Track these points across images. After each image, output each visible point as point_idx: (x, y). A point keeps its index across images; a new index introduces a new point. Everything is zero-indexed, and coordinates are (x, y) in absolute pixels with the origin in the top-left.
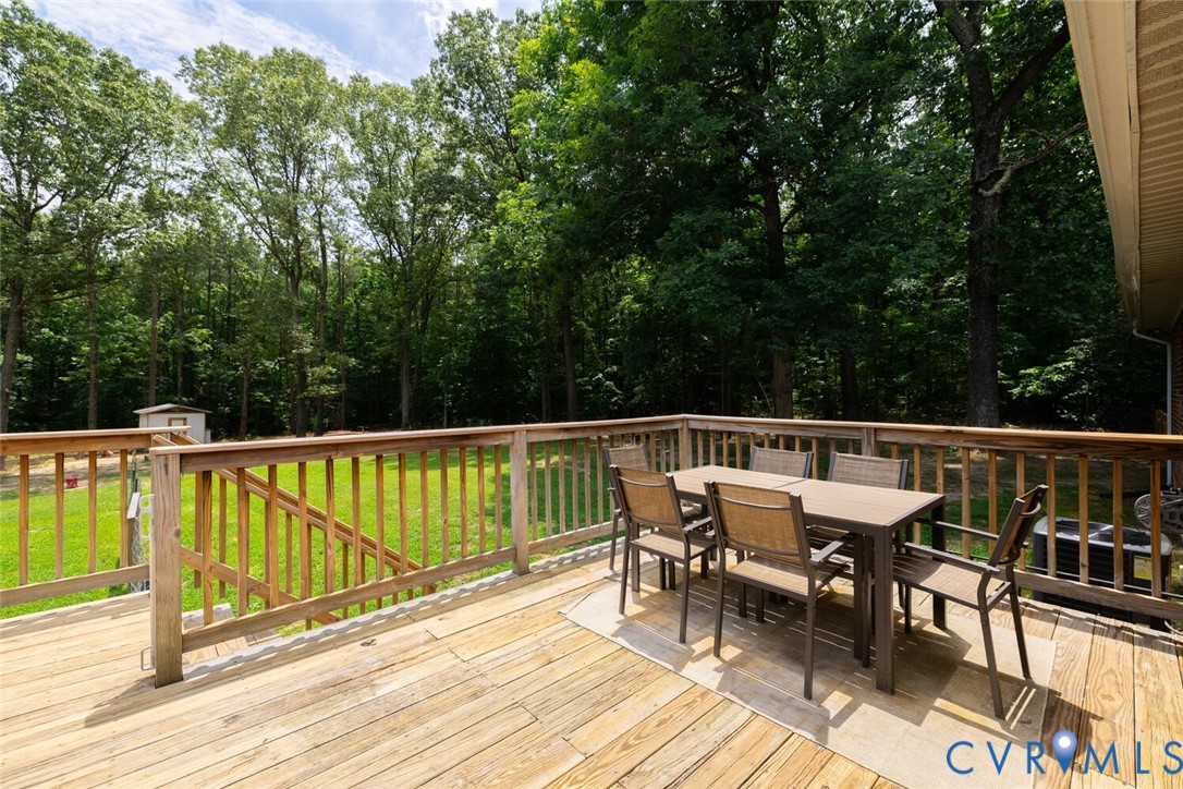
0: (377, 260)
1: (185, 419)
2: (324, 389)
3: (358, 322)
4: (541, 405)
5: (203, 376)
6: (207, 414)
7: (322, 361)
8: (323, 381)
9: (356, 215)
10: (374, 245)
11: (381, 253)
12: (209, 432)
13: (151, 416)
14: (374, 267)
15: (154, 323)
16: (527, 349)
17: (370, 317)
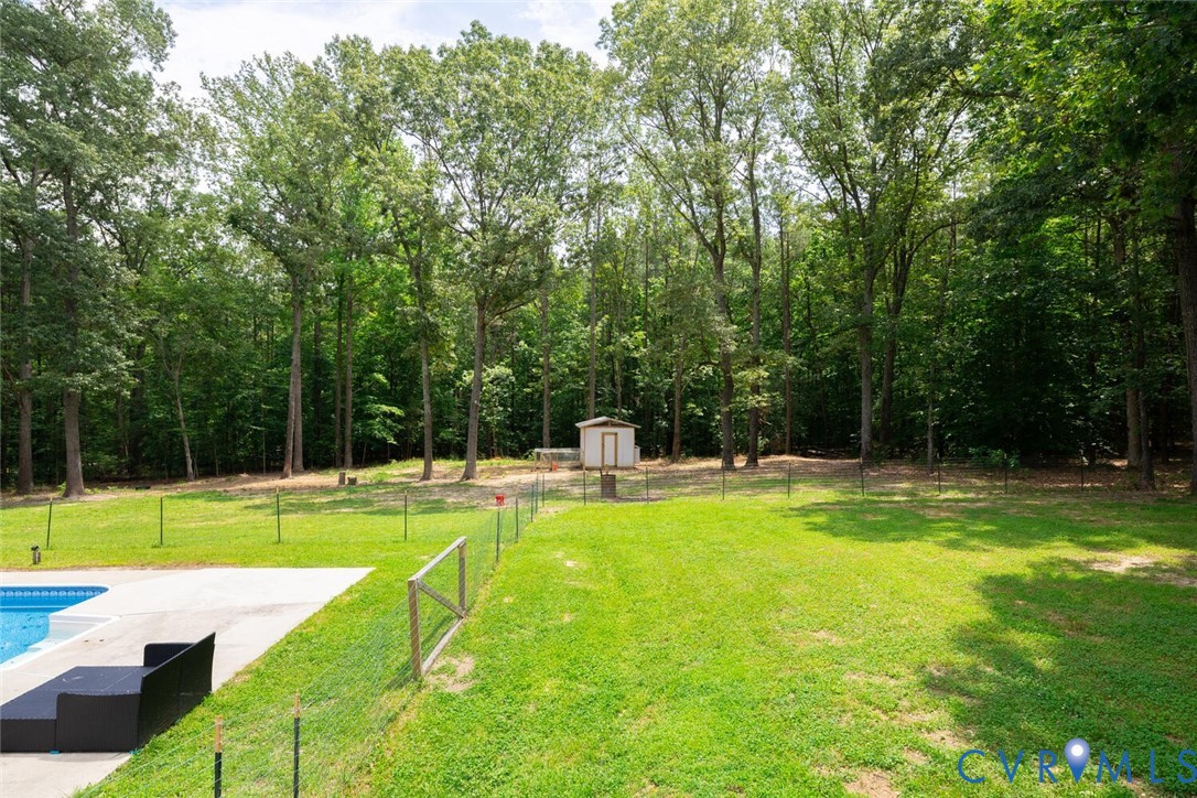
0: (829, 217)
1: (616, 434)
2: (753, 401)
3: (808, 306)
4: (1125, 429)
5: (641, 384)
6: (636, 430)
7: (755, 362)
8: (756, 390)
9: (800, 159)
10: (823, 195)
11: (831, 206)
12: (638, 450)
13: (587, 429)
14: (827, 227)
15: (592, 329)
16: (1092, 327)
17: (824, 298)
